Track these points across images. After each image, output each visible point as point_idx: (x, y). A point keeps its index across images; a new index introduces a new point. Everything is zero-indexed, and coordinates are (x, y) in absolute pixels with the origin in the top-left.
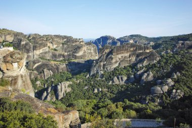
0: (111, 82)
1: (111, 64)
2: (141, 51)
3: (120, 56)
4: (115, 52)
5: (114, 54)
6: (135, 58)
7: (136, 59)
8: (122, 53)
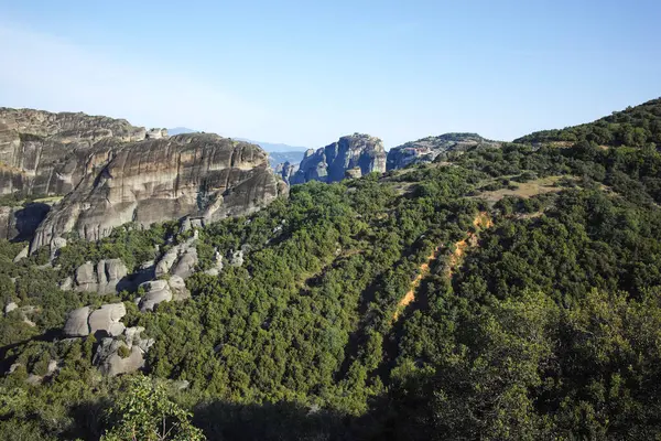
0: (69, 281)
1: (102, 212)
2: (219, 167)
3: (137, 183)
4: (118, 167)
5: (113, 173)
6: (195, 195)
7: (199, 198)
8: (148, 171)
